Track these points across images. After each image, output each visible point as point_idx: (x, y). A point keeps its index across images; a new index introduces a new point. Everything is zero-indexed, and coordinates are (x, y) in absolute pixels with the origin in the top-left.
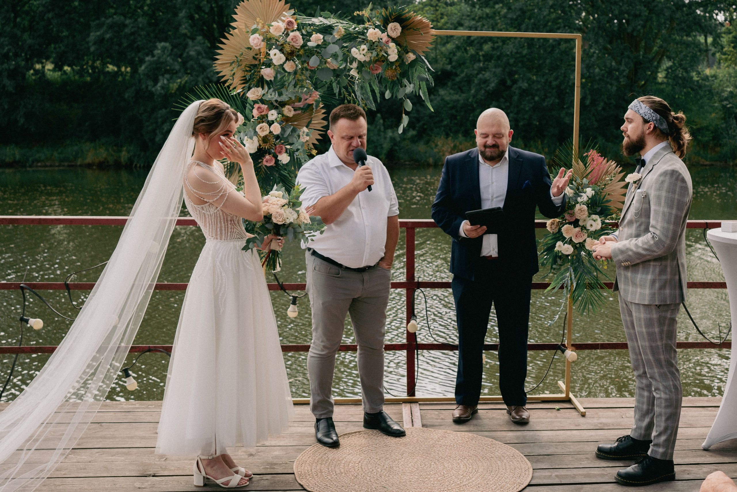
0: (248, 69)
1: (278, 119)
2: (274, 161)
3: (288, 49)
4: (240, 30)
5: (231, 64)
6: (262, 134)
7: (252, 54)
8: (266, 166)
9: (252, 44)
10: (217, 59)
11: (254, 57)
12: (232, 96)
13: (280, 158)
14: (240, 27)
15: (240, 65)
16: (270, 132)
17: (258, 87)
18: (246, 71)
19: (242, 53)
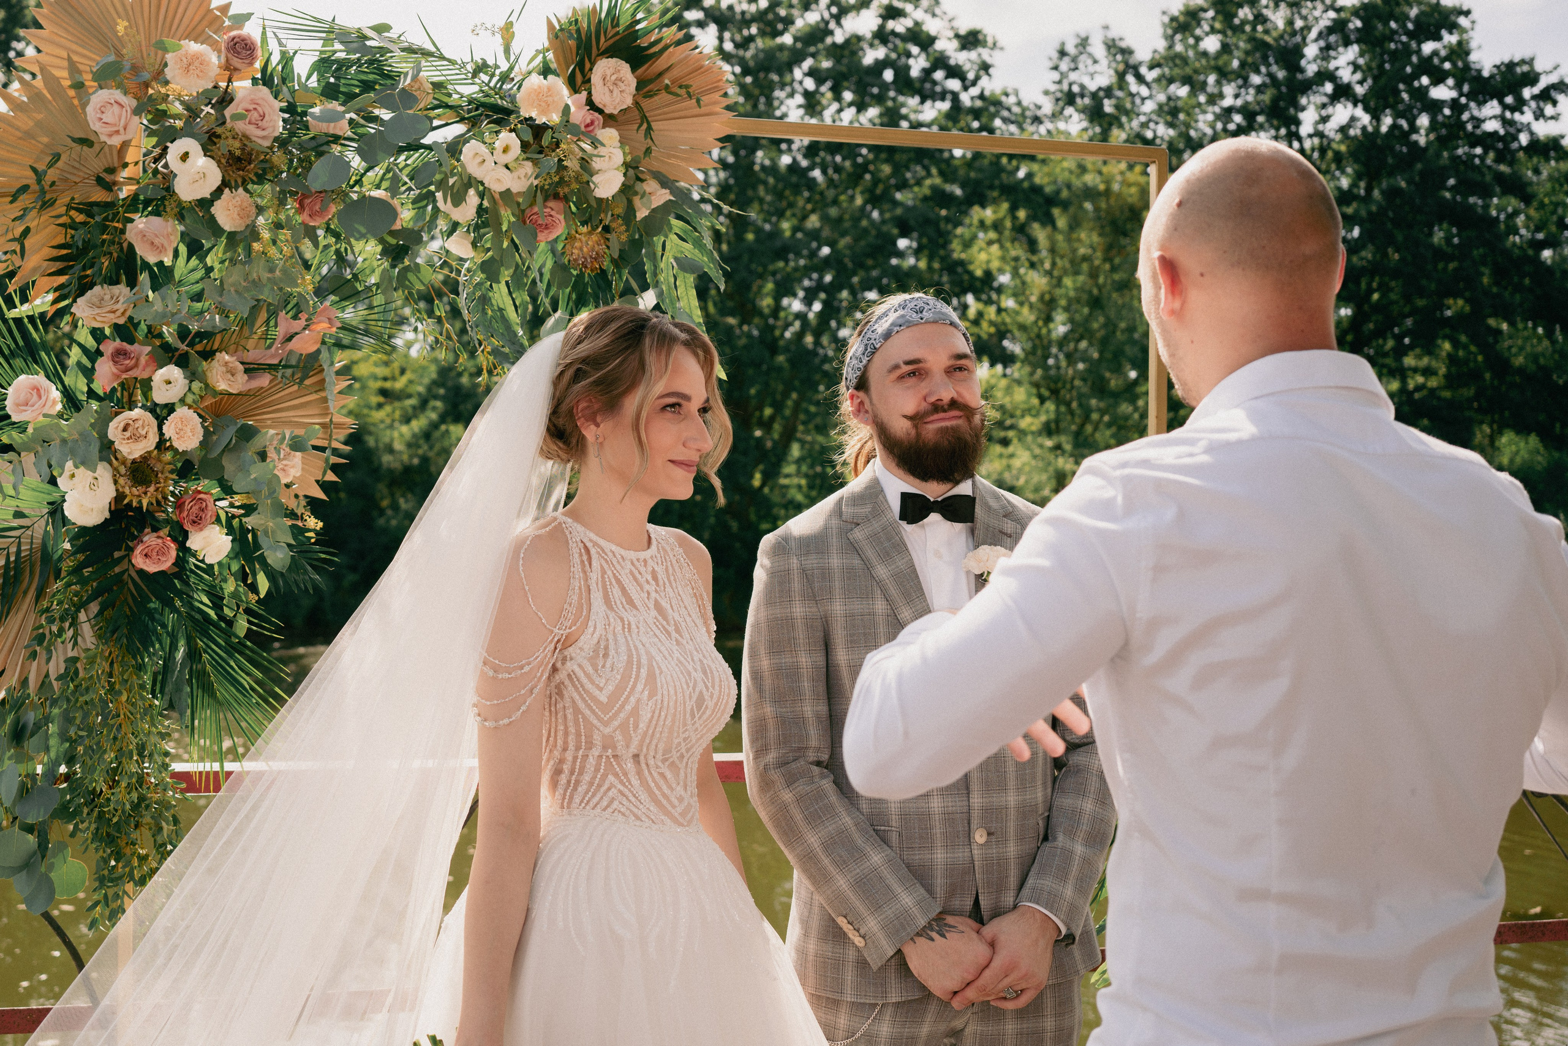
0: (80, 218)
1: (190, 399)
2: (172, 554)
3: (232, 145)
4: (52, 83)
5: (15, 198)
6: (131, 450)
7: (97, 166)
8: (141, 573)
9: (95, 126)
11: (100, 181)
12: (18, 321)
13: (195, 542)
14: (56, 71)
15: (46, 204)
16: (162, 444)
17: (117, 282)
18: (73, 225)
19: (57, 157)
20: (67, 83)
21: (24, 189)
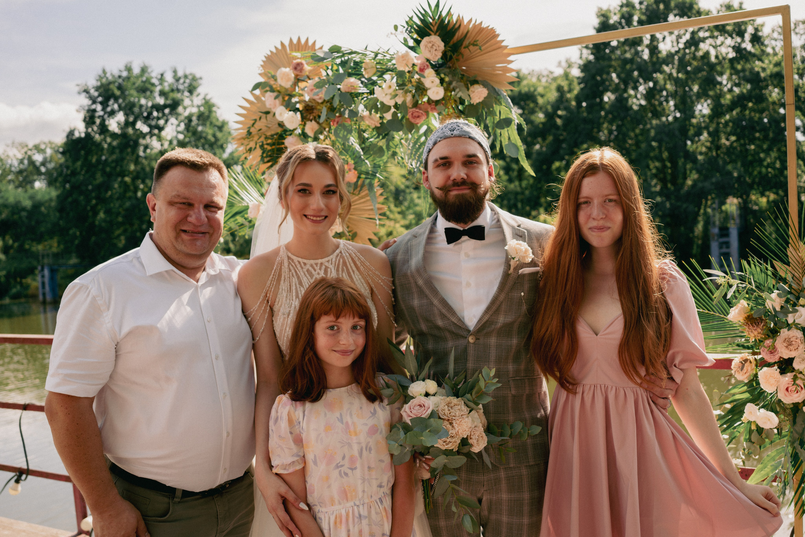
0: (270, 141)
3: (304, 105)
9: (268, 106)
19: (255, 121)
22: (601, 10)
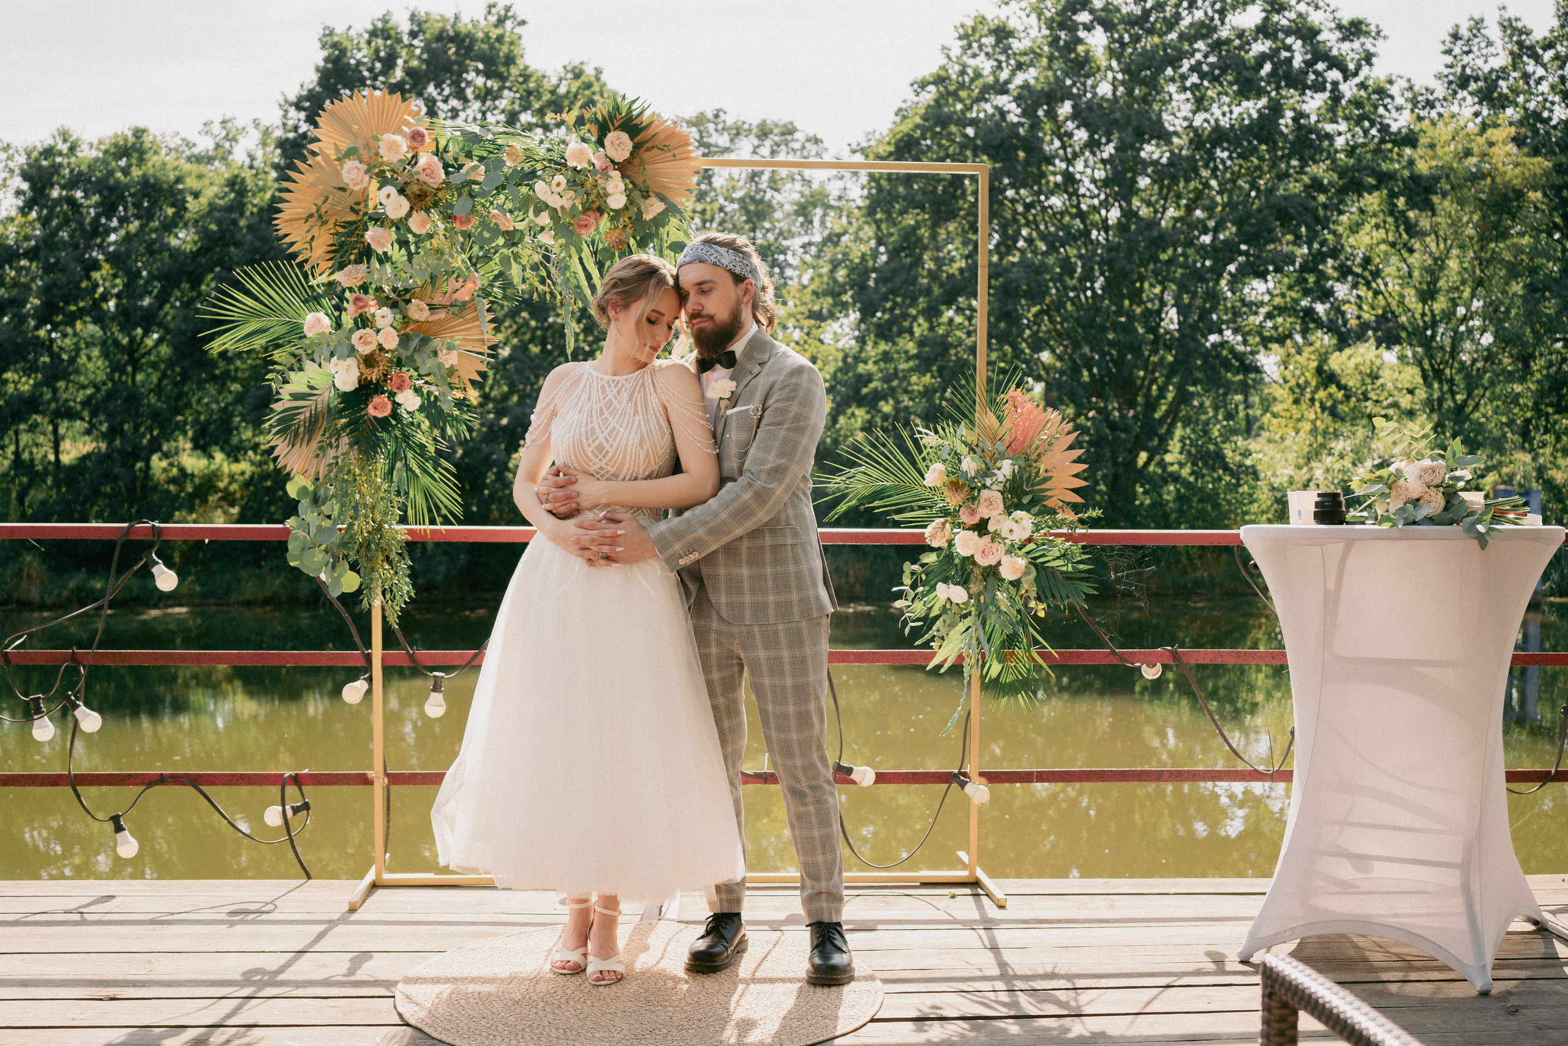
0: (341, 230)
1: (393, 323)
2: (390, 406)
3: (416, 189)
4: (326, 157)
5: (308, 219)
6: (364, 350)
7: (351, 202)
8: (374, 417)
9: (346, 181)
10: (279, 211)
11: (352, 209)
13: (399, 398)
14: (328, 151)
15: (324, 223)
16: (381, 348)
17: (361, 262)
18: (337, 234)
19: (327, 199)
20: (334, 157)
21: (311, 216)
22: (331, 34)
